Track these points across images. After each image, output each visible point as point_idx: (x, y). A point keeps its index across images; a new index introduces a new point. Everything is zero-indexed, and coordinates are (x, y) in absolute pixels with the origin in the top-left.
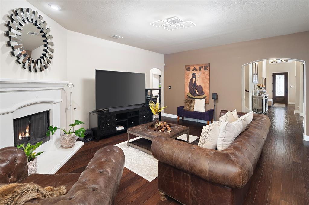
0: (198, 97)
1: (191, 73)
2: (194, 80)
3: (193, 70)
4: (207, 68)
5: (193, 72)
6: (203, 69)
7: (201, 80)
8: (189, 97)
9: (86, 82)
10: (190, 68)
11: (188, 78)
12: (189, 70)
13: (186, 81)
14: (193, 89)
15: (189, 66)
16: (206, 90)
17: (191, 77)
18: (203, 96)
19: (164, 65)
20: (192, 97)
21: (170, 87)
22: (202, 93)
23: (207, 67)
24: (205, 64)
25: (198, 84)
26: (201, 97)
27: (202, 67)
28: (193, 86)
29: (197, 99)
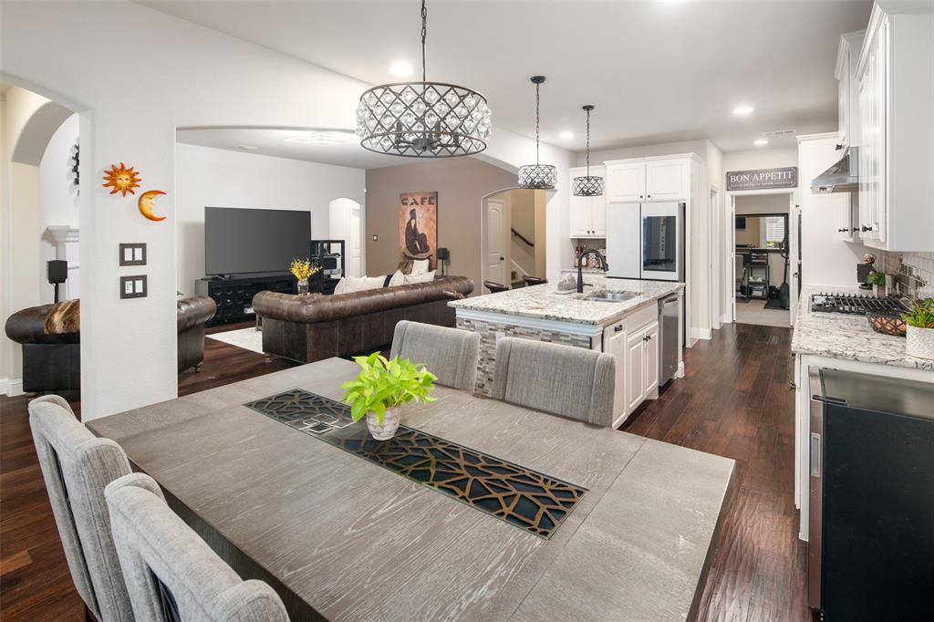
0: (420, 256)
1: (409, 208)
2: (413, 221)
3: (412, 204)
4: (434, 201)
5: (412, 207)
6: (427, 201)
7: (425, 222)
8: (406, 257)
9: (189, 228)
10: (406, 199)
11: (404, 220)
12: (406, 204)
13: (401, 225)
14: (413, 241)
15: (406, 194)
16: (432, 242)
17: (408, 217)
18: (428, 254)
19: (365, 191)
20: (411, 255)
21: (375, 238)
22: (426, 248)
23: (434, 198)
24: (430, 193)
25: (420, 231)
26: (425, 255)
27: (425, 198)
28: (412, 233)
29: (418, 259)
